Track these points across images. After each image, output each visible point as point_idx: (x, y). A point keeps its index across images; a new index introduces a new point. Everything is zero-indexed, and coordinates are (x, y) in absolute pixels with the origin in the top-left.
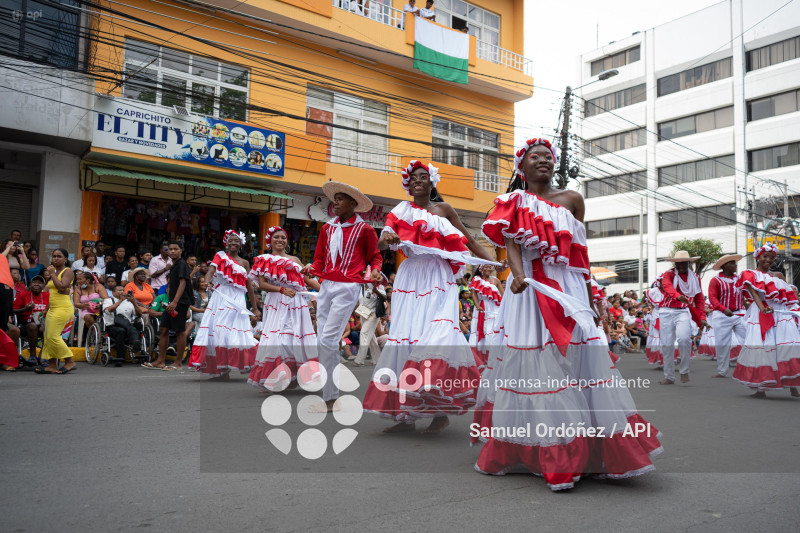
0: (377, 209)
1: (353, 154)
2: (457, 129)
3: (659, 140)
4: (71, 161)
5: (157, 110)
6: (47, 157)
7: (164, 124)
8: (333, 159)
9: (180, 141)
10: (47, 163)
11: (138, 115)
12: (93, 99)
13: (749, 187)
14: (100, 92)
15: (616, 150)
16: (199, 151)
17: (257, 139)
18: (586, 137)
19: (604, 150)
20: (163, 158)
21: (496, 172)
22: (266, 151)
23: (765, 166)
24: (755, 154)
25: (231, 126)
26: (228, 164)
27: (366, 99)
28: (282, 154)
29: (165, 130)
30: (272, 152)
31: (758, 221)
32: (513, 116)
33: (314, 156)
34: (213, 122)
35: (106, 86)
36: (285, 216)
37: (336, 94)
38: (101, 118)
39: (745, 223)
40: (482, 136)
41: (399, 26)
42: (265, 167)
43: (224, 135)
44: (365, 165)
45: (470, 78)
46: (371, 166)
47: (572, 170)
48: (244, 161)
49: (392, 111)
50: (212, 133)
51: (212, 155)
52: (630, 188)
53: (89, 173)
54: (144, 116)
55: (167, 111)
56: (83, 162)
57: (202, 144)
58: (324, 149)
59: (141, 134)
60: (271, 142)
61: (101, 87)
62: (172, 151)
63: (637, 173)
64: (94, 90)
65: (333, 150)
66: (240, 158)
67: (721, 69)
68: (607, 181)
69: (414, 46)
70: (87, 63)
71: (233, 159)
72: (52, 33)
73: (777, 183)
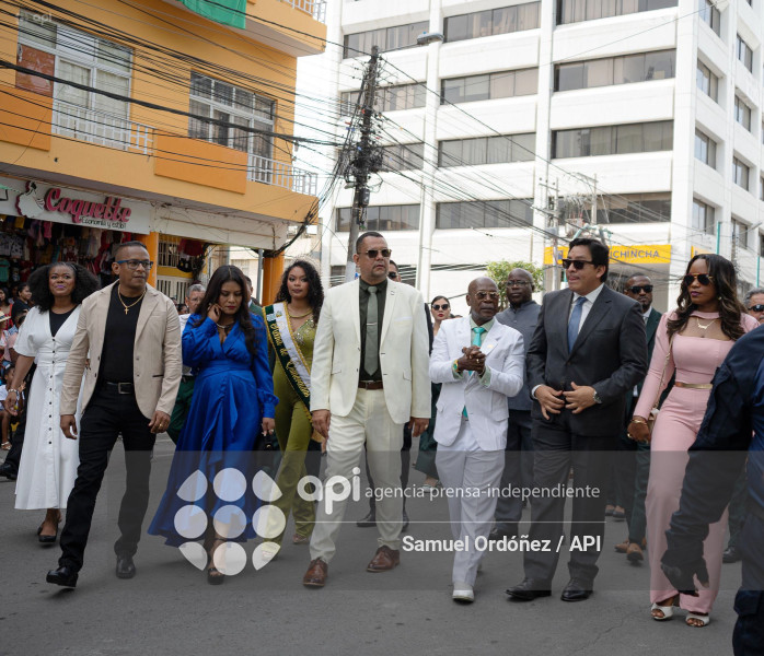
3: (441, 103)
21: (269, 156)
24: (560, 136)
39: (543, 228)
65: (55, 117)
67: (525, 15)
73: (586, 177)
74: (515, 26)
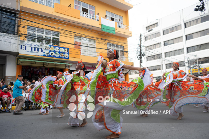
0: (93, 66)
1: (87, 53)
2: (113, 45)
3: (165, 46)
4: (14, 58)
5: (36, 44)
6: (7, 56)
7: (38, 47)
8: (82, 54)
9: (42, 51)
10: (7, 58)
11: (31, 45)
12: (19, 41)
13: (188, 57)
14: (21, 40)
15: (154, 49)
16: (47, 54)
17: (62, 50)
18: (146, 46)
19: (151, 49)
20: (38, 56)
21: (124, 56)
22: (64, 53)
23: (192, 51)
24: (189, 49)
25: (55, 47)
26: (55, 57)
27: (90, 39)
28: (68, 54)
29: (38, 49)
30: (66, 53)
31: (191, 65)
32: (127, 41)
33: (77, 53)
34: (50, 46)
35: (23, 38)
36: (70, 69)
37: (82, 38)
38: (21, 46)
39: (188, 66)
40: (120, 47)
41: (97, 20)
42: (64, 57)
43: (53, 49)
44: (90, 55)
45: (116, 32)
46: (92, 55)
47: (143, 54)
48: (59, 56)
49: (96, 41)
50: (50, 49)
51: (51, 54)
52: (158, 58)
53: (18, 60)
54: (33, 45)
55: (39, 44)
56: (17, 58)
57: (48, 52)
58: (79, 52)
59: (32, 50)
60: (66, 51)
61: (21, 38)
62: (40, 54)
63: (159, 54)
64: (19, 39)
65: (82, 52)
66: (58, 55)
67: (178, 27)
68: (152, 57)
69: (101, 25)
70: (17, 33)
71: (56, 55)
72: (9, 25)
73: (195, 55)
74: (177, 30)
